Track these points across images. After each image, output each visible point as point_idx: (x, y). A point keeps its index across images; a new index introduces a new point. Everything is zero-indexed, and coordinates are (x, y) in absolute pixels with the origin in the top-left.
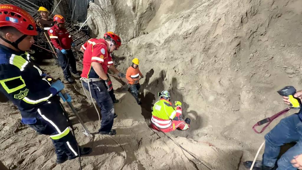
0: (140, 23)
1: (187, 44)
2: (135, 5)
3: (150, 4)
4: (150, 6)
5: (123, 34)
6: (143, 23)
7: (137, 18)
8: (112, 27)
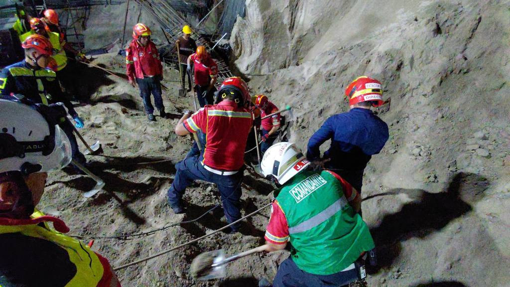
0: (296, 48)
1: (329, 88)
2: (294, 23)
3: (314, 24)
4: (314, 27)
5: (270, 61)
6: (301, 49)
7: (294, 41)
8: (258, 50)
